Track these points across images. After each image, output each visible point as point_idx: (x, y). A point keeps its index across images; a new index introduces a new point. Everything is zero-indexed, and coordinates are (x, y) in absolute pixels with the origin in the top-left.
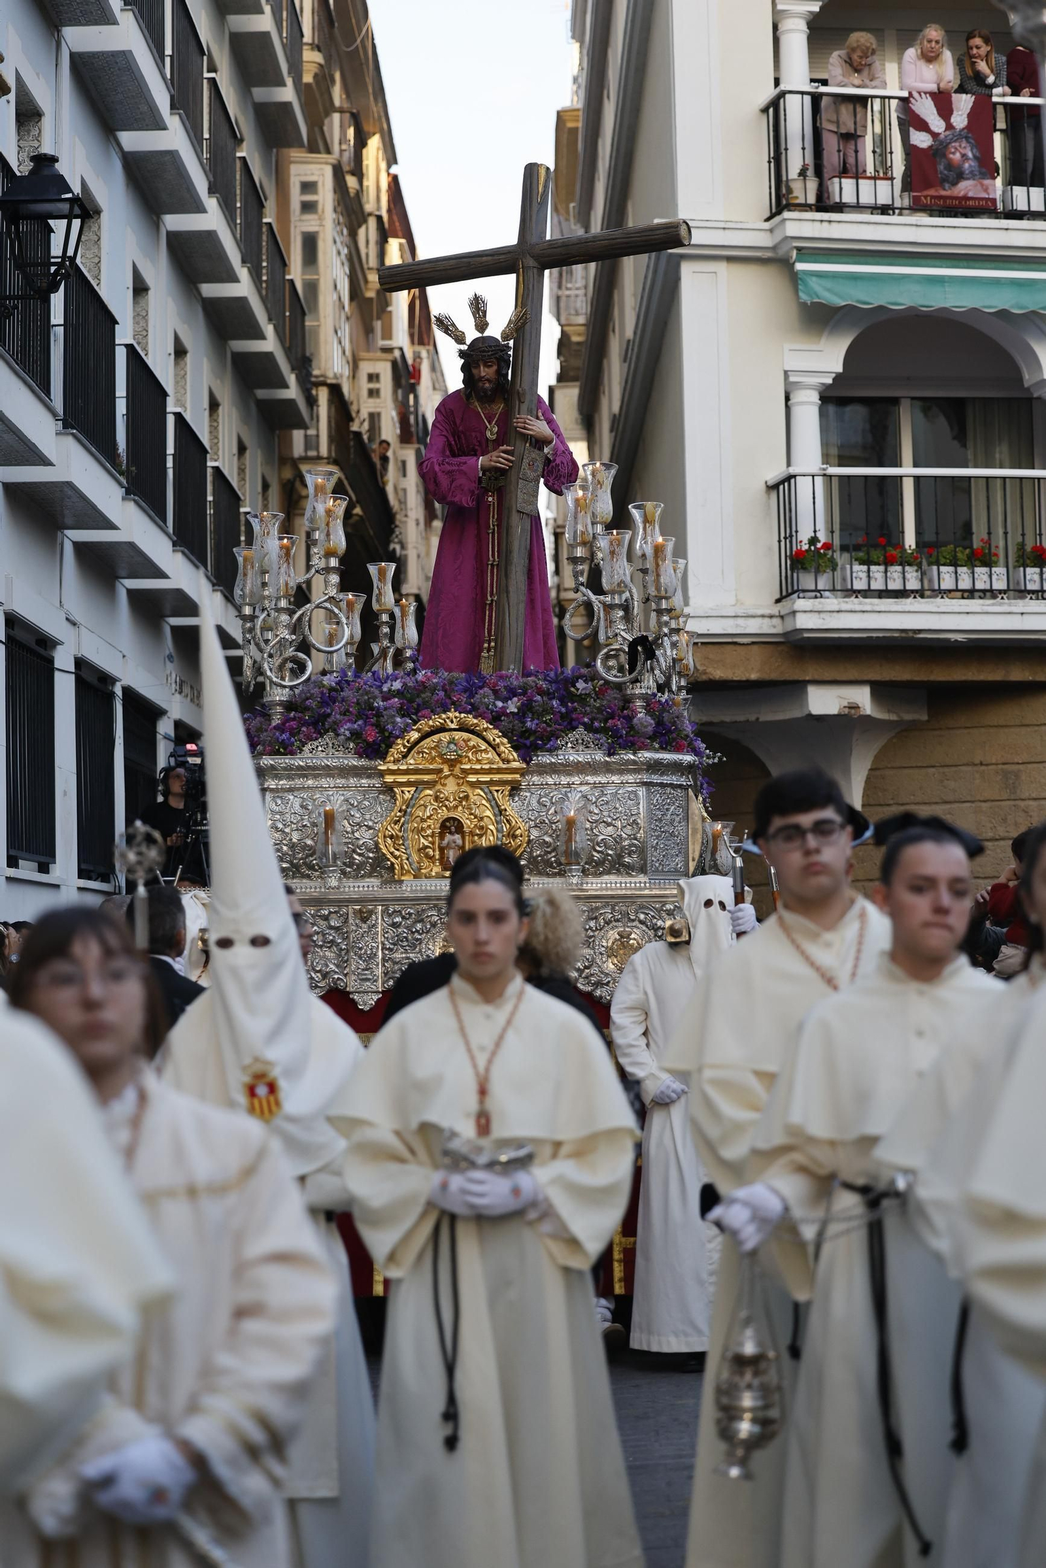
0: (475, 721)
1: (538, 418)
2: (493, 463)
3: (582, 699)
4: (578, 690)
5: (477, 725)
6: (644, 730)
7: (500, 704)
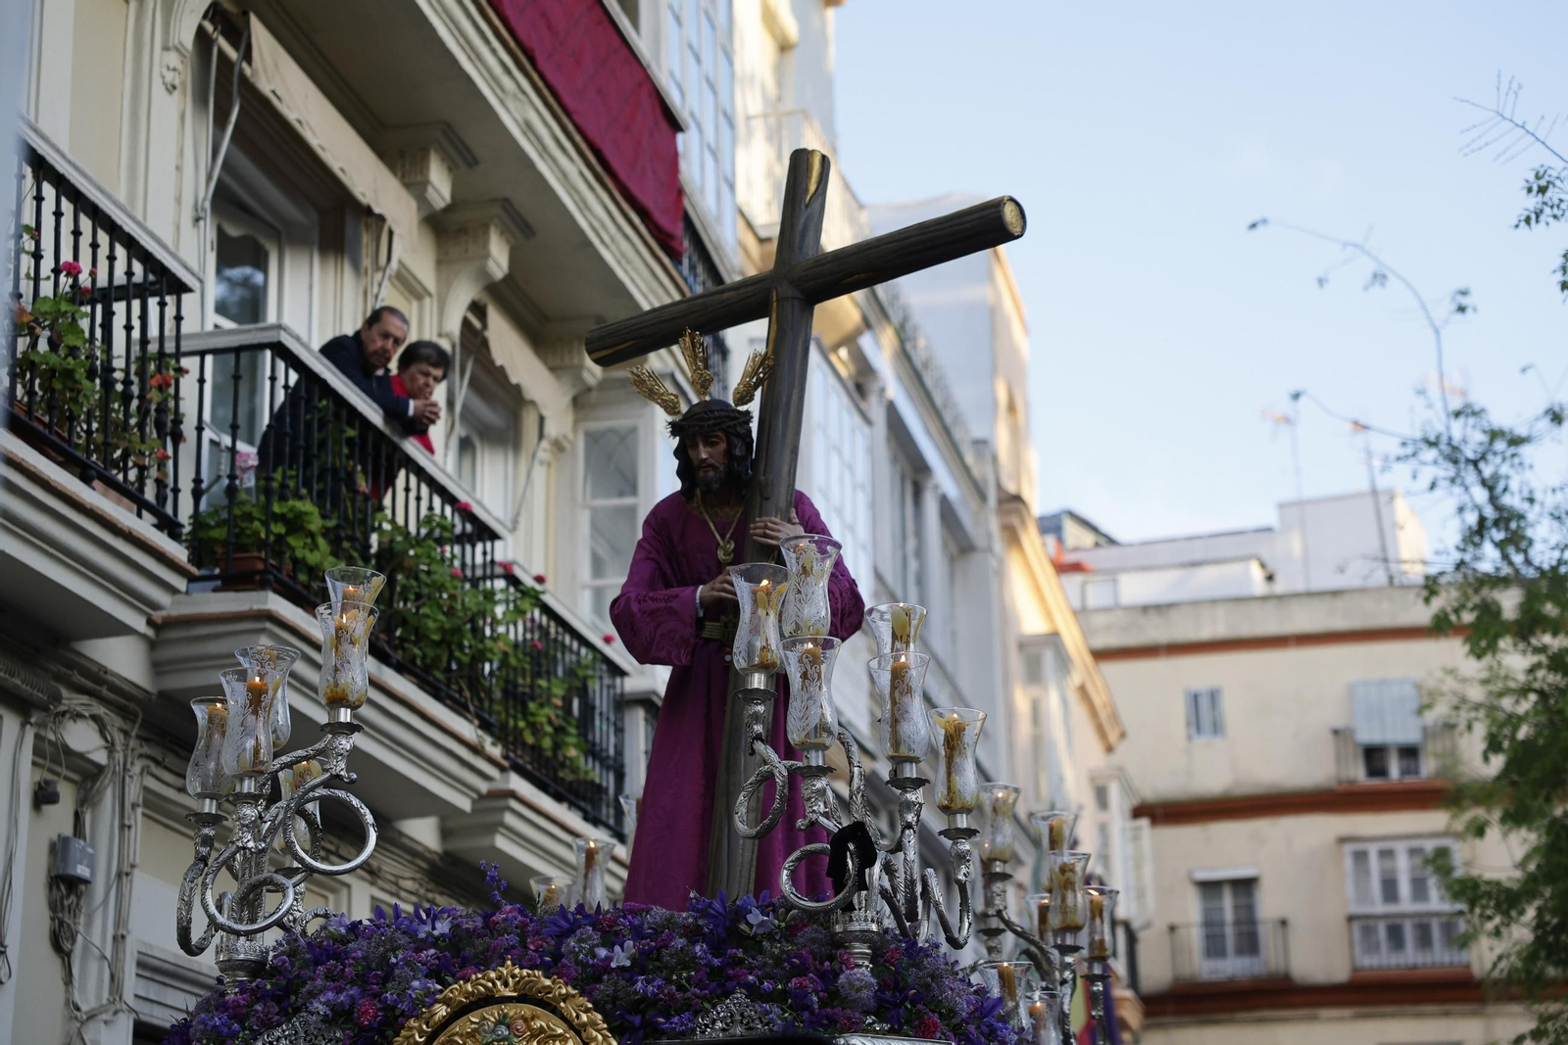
0: (548, 982)
1: (790, 521)
2: (715, 593)
3: (753, 944)
4: (751, 926)
5: (549, 990)
6: (854, 995)
7: (602, 952)
